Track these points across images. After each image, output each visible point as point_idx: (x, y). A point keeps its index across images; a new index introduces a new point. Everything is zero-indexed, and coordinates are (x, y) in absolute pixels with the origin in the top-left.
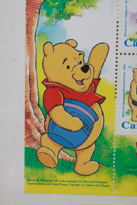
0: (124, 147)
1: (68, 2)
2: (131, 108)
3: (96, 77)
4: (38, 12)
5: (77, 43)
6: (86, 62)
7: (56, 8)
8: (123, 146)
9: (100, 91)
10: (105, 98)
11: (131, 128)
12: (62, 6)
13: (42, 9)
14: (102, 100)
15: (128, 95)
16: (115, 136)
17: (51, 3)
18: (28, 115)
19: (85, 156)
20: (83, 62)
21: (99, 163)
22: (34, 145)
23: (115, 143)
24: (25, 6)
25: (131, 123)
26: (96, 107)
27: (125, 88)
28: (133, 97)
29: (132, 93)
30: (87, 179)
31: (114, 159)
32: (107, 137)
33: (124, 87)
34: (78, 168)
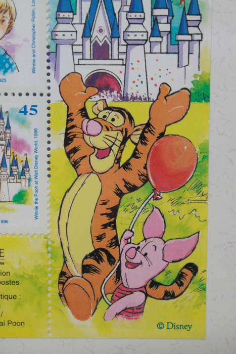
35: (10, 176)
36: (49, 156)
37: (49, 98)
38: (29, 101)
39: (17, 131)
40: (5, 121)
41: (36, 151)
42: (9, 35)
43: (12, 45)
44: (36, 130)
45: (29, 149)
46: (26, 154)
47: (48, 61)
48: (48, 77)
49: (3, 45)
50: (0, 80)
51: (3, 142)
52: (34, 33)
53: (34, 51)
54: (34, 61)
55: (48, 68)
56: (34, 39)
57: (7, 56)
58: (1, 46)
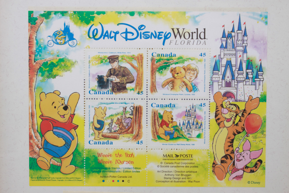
0: (90, 156)
1: (54, 68)
2: (94, 131)
3: (72, 113)
4: (36, 74)
5: (60, 93)
6: (66, 104)
7: (47, 72)
8: (90, 155)
9: (75, 121)
10: (78, 126)
11: (94, 144)
12: (50, 70)
13: (39, 72)
14: (76, 127)
15: (92, 124)
16: (85, 149)
17: (44, 69)
18: (31, 137)
19: (67, 162)
20: (64, 104)
21: (75, 166)
22: (35, 156)
23: (85, 154)
24: (28, 70)
25: (94, 141)
26: (73, 131)
27: (90, 119)
28: (95, 125)
29: (94, 123)
30: (68, 176)
31: (85, 163)
32: (80, 150)
33: (89, 119)
34: (63, 170)
35: (196, 128)
36: (209, 121)
37: (210, 101)
38: (203, 102)
39: (198, 112)
40: (194, 109)
41: (205, 119)
43: (197, 82)
44: (205, 112)
45: (202, 119)
47: (210, 88)
48: (210, 94)
49: (194, 82)
50: (193, 95)
51: (193, 116)
52: (205, 78)
53: (205, 84)
54: (205, 88)
55: (210, 90)
56: (205, 80)
57: (195, 86)
58: (193, 83)
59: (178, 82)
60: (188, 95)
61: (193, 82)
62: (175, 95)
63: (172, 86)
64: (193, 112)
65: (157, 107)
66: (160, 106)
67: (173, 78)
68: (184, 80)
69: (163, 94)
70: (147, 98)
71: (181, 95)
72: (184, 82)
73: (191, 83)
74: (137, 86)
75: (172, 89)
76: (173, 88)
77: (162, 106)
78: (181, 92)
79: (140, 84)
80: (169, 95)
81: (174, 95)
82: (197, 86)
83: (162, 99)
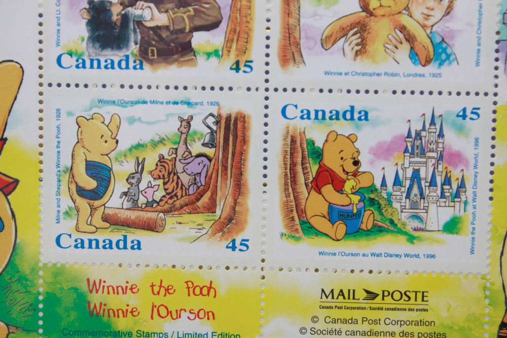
0: (62, 289)
2: (74, 203)
8: (59, 286)
9: (7, 165)
10: (16, 182)
11: (76, 247)
14: (12, 186)
15: (68, 174)
16: (41, 265)
21: (7, 325)
23: (41, 281)
25: (76, 235)
27: (61, 160)
28: (77, 179)
29: (75, 171)
31: (41, 314)
32: (25, 267)
33: (59, 158)
35: (441, 198)
36: (492, 173)
37: (495, 99)
38: (469, 103)
39: (453, 140)
40: (438, 127)
41: (476, 167)
42: (448, 17)
43: (452, 30)
44: (477, 140)
45: (466, 164)
46: (462, 170)
47: (497, 51)
48: (496, 73)
49: (439, 30)
50: (434, 75)
51: (434, 155)
52: (481, 14)
53: (479, 39)
54: (479, 51)
55: (497, 60)
56: (480, 22)
57: (444, 45)
58: (436, 32)
59: (382, 29)
60: (416, 75)
61: (434, 29)
62: (370, 75)
63: (357, 45)
64: (433, 138)
65: (302, 118)
66: (313, 115)
67: (364, 14)
68: (405, 20)
69: (327, 73)
70: (267, 85)
71: (392, 75)
72: (403, 29)
73: (428, 31)
74: (232, 40)
75: (357, 53)
76: (362, 50)
77: (320, 114)
78: (391, 67)
79: (243, 35)
80: (346, 74)
81: (364, 74)
82: (450, 43)
83: (321, 91)
